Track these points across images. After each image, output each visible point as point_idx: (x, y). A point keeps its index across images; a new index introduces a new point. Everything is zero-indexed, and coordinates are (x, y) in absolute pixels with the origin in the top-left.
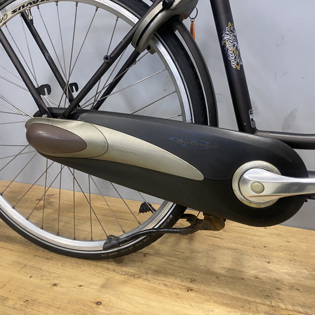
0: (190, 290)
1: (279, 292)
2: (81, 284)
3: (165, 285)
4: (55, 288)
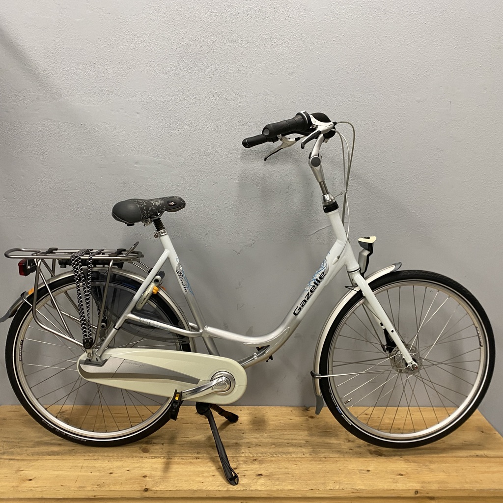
0: (197, 458)
1: (249, 449)
2: (128, 469)
3: (182, 459)
4: (112, 475)
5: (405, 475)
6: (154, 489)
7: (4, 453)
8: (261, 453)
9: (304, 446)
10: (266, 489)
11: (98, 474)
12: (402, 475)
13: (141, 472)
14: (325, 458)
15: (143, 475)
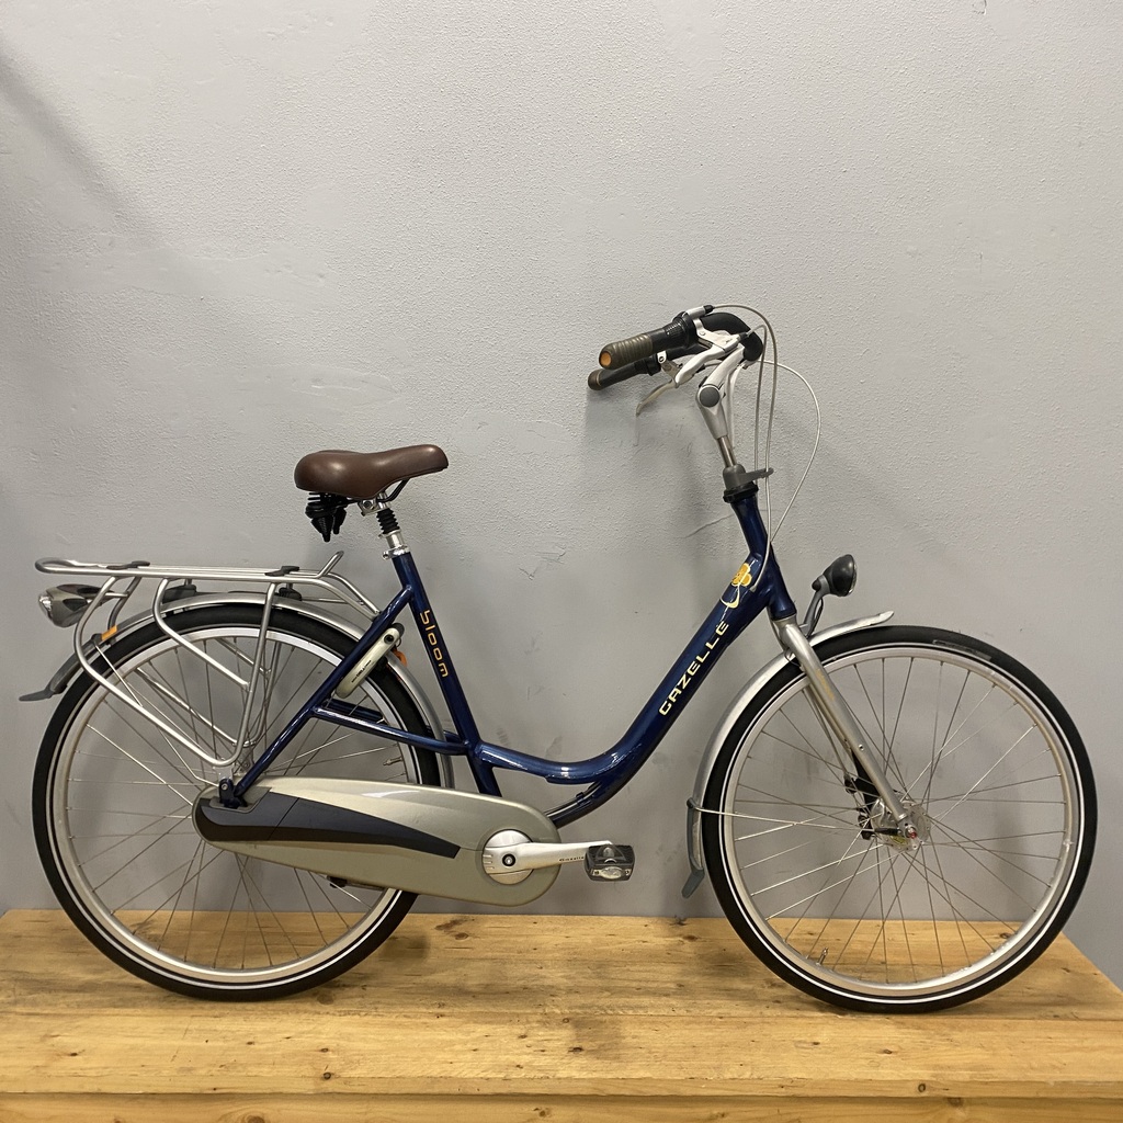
5: (896, 1052)
6: (345, 1074)
7: (15, 1003)
8: (580, 1007)
9: (674, 993)
10: (590, 1076)
11: (221, 1044)
12: (890, 1052)
13: (317, 1041)
14: (721, 1018)
15: (321, 1048)
